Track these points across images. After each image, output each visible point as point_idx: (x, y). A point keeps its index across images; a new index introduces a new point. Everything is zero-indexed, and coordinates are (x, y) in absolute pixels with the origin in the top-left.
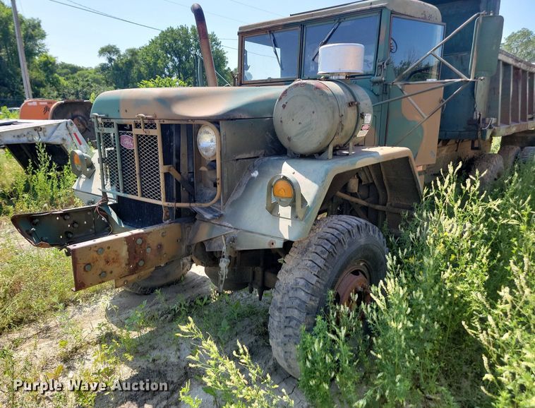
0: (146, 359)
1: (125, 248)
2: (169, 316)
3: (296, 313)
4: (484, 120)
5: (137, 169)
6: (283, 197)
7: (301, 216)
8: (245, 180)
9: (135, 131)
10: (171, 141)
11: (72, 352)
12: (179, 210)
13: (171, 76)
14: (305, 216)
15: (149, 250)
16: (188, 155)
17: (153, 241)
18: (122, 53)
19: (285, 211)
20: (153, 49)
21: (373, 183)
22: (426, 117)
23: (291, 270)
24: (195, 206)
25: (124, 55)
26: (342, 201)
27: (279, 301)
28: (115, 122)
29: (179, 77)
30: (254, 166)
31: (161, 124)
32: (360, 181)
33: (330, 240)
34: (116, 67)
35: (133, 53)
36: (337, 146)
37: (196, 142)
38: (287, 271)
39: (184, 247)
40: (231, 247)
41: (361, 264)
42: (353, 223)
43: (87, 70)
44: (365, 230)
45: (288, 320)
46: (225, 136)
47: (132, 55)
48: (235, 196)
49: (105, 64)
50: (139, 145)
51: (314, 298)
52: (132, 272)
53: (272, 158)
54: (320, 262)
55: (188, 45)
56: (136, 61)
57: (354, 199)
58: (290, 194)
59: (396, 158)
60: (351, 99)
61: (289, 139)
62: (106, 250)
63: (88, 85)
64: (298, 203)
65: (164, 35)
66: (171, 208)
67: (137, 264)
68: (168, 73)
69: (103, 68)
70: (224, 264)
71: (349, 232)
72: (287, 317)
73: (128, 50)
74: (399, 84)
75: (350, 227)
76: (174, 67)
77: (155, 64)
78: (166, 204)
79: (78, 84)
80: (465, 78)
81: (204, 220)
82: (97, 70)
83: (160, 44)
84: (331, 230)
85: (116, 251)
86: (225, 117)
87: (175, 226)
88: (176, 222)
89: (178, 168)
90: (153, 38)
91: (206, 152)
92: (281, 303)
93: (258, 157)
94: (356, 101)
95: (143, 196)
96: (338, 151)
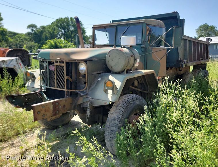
0: (56, 152)
1: (52, 106)
2: (65, 136)
3: (114, 129)
4: (182, 60)
5: (56, 78)
6: (109, 87)
7: (115, 93)
8: (96, 81)
9: (55, 64)
10: (69, 68)
11: (25, 151)
12: (71, 92)
13: (60, 38)
14: (117, 93)
15: (60, 107)
16: (75, 72)
17: (62, 104)
18: (38, 28)
19: (110, 92)
20: (53, 26)
21: (143, 83)
22: (160, 60)
23: (112, 113)
24: (77, 91)
25: (39, 28)
26: (132, 90)
27: (109, 124)
28: (47, 61)
29: (64, 38)
30: (99, 77)
31: (66, 62)
32: (138, 82)
33: (126, 102)
34: (35, 33)
35: (43, 27)
36: (128, 70)
37: (78, 68)
38: (111, 114)
39: (73, 106)
40: (91, 105)
41: (138, 111)
42: (134, 96)
43: (21, 34)
44: (139, 99)
45: (112, 131)
46: (89, 66)
47: (43, 29)
48: (92, 87)
49: (30, 32)
50: (56, 69)
51: (121, 123)
52: (54, 115)
53: (106, 74)
54: (123, 110)
55: (68, 25)
56: (45, 31)
57: (136, 89)
58: (112, 86)
59: (149, 74)
60: (132, 54)
61: (111, 67)
62: (45, 107)
63: (22, 41)
64: (115, 89)
65: (58, 21)
66: (68, 92)
67: (56, 112)
68: (59, 37)
69: (29, 34)
70: (88, 112)
71: (133, 99)
72: (111, 130)
73: (41, 26)
74: (150, 48)
75: (133, 98)
76: (62, 34)
77: (53, 32)
78: (67, 90)
79: (17, 41)
80: (171, 47)
81: (81, 96)
82: (26, 35)
83: (56, 24)
84: (127, 99)
85: (49, 107)
86: (89, 60)
87: (70, 99)
88: (70, 97)
89: (71, 77)
90: (53, 22)
91: (82, 71)
92: (109, 125)
93: (100, 73)
94: (134, 55)
95: (57, 88)
96: (128, 71)
